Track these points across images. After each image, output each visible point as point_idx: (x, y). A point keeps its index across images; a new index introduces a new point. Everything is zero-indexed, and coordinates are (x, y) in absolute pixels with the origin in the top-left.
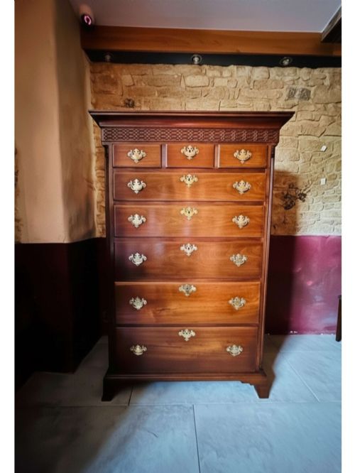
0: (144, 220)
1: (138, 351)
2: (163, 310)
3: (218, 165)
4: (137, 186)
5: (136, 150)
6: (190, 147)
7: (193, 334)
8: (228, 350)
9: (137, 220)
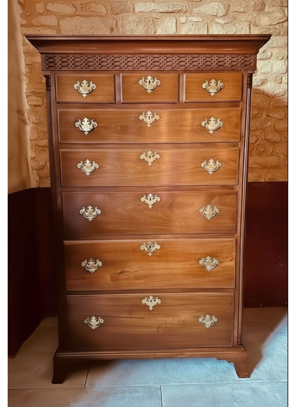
0: (97, 166)
1: (94, 323)
2: (122, 273)
3: (183, 98)
4: (86, 126)
5: (85, 82)
6: (149, 78)
7: (158, 301)
8: (200, 320)
9: (88, 168)
